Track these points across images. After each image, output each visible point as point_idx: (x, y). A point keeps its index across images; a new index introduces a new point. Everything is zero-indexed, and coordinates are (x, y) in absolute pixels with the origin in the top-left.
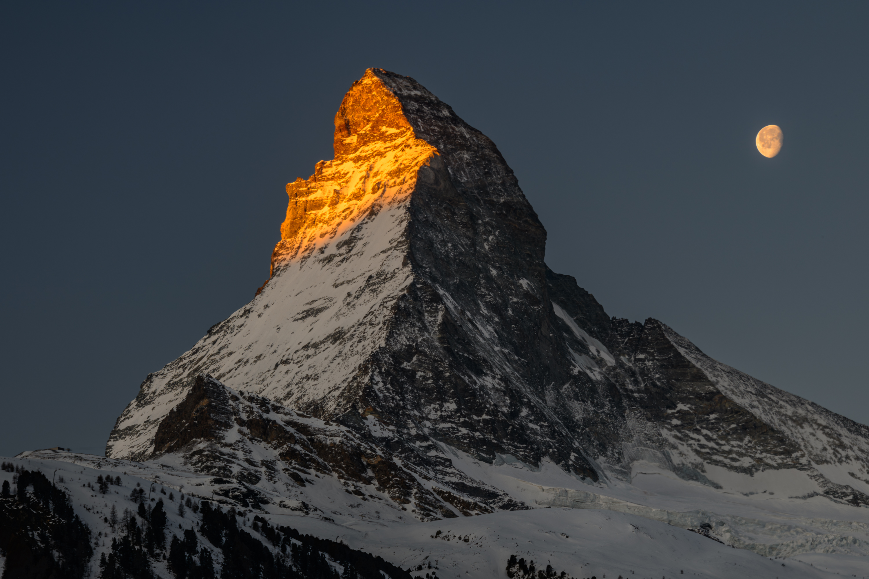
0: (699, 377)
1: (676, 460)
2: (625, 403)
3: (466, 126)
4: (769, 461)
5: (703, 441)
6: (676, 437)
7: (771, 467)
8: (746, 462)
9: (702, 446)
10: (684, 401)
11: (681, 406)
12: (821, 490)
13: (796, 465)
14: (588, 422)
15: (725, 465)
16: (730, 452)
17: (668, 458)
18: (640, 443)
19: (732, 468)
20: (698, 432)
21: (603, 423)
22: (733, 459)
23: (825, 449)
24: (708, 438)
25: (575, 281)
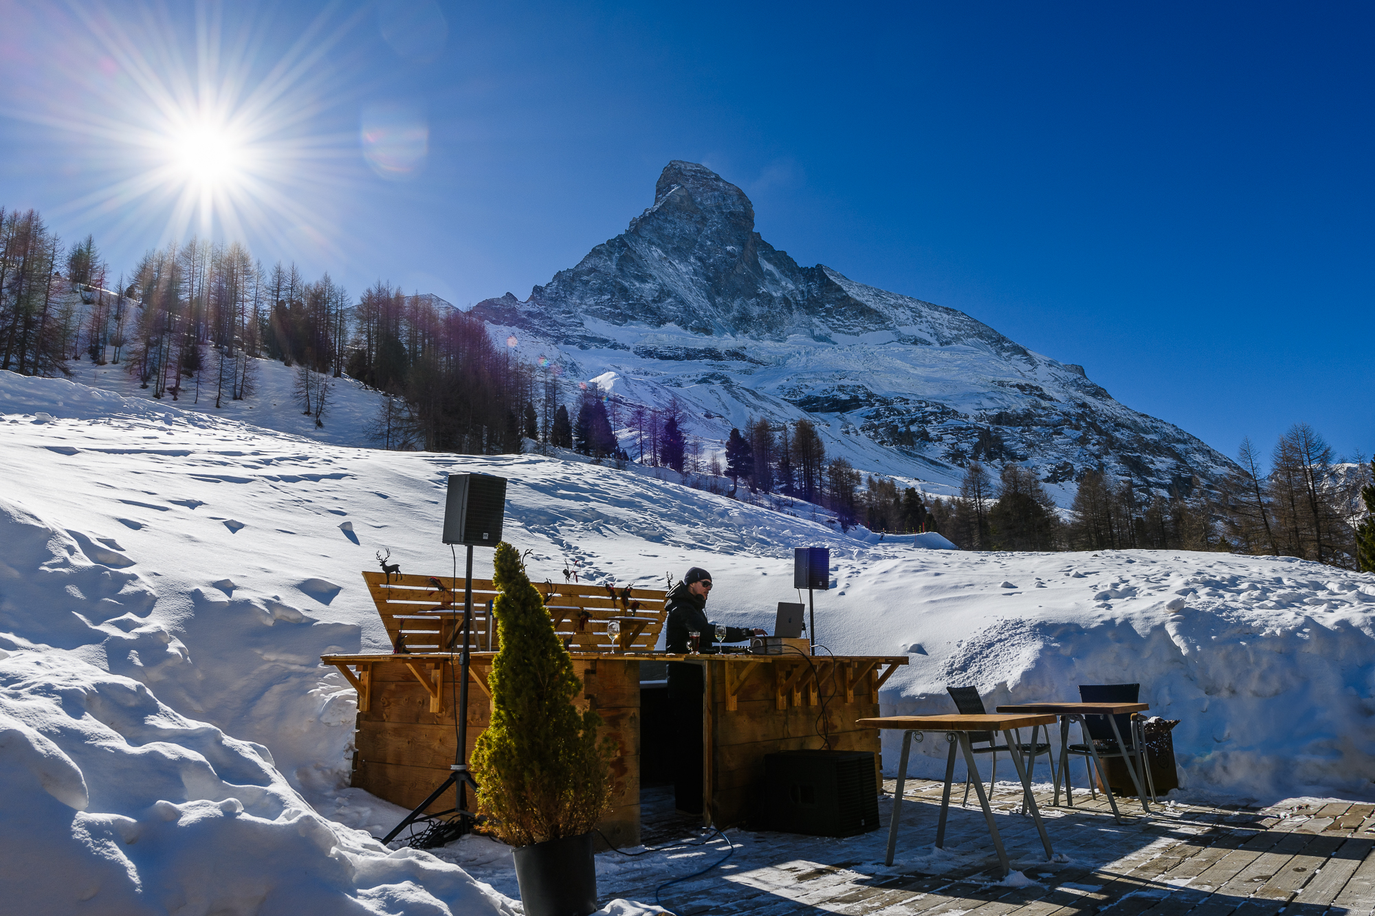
0: (840, 289)
1: (817, 332)
2: (794, 307)
3: (724, 182)
4: (871, 328)
5: (835, 321)
6: (821, 321)
7: (871, 330)
8: (856, 329)
9: (834, 324)
10: (829, 303)
11: (827, 306)
12: (896, 339)
13: (888, 328)
14: (761, 316)
15: (844, 332)
16: (849, 325)
17: (812, 332)
18: (799, 326)
19: (850, 334)
20: (834, 317)
21: (773, 316)
22: (850, 329)
23: (908, 319)
24: (838, 320)
25: (785, 253)
